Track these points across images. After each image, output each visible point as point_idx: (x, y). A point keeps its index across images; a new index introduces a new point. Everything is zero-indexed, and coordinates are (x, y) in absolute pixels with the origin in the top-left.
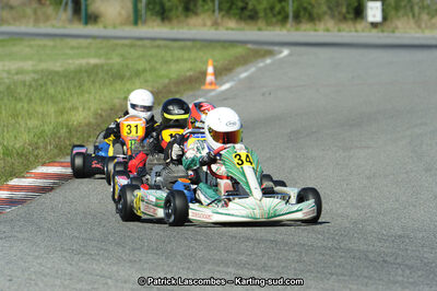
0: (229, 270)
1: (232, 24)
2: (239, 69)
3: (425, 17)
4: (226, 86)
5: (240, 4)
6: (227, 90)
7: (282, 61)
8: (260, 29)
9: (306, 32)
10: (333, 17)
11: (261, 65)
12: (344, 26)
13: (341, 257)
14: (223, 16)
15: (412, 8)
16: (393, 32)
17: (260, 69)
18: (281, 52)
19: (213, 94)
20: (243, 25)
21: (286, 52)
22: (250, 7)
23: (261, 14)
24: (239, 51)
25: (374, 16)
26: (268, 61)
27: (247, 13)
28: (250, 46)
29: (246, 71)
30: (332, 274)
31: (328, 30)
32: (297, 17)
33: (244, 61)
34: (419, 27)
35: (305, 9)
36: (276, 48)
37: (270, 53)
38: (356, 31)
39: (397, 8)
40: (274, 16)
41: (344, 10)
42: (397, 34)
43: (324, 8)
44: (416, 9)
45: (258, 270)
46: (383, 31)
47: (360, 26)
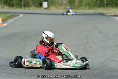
0: (6, 75)
1: (7, 7)
2: (9, 20)
3: (58, 6)
4: (5, 25)
5: (9, 2)
6: (5, 26)
7: (20, 18)
8: (14, 9)
9: (27, 10)
10: (34, 6)
11: (15, 19)
12: (37, 8)
13: (36, 71)
14: (4, 5)
15: (55, 4)
16: (50, 10)
17: (14, 20)
18: (20, 15)
19: (1, 27)
20: (10, 8)
21: (21, 15)
22: (12, 3)
23: (15, 5)
24: (9, 15)
25: (45, 6)
26: (17, 18)
27: (11, 4)
28: (12, 14)
29: (11, 20)
30: (33, 76)
31: (33, 10)
32: (25, 6)
33: (10, 18)
34: (57, 9)
35: (27, 4)
36: (19, 14)
37: (17, 16)
38: (40, 10)
39: (51, 4)
40: (18, 5)
41: (37, 4)
42: (51, 11)
43: (32, 3)
44: (56, 4)
45: (14, 75)
46: (48, 10)
47: (41, 8)
